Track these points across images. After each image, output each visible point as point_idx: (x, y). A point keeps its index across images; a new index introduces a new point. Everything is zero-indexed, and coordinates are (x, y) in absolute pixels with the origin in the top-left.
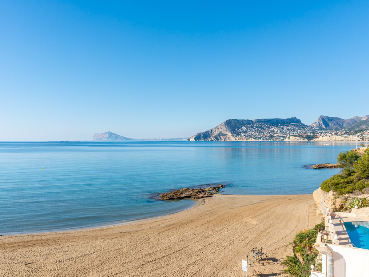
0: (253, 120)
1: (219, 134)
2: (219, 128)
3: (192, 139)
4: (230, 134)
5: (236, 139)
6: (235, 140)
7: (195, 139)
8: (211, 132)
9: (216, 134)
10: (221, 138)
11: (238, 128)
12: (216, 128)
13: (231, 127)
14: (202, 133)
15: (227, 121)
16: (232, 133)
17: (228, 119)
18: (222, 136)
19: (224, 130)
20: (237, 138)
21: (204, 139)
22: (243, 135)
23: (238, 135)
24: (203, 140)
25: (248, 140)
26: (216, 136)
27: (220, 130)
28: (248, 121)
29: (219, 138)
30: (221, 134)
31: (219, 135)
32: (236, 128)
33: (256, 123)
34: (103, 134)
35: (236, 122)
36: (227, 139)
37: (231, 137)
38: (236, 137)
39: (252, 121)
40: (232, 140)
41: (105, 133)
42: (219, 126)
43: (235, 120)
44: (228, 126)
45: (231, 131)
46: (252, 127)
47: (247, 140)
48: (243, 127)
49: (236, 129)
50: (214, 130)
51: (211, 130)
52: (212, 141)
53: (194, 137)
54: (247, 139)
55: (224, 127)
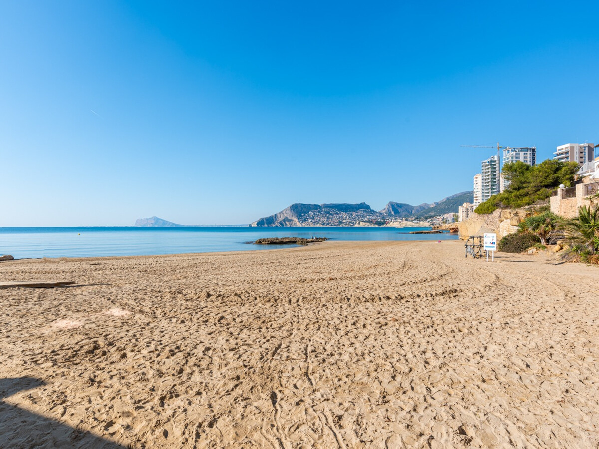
0: (320, 204)
1: (284, 219)
2: (284, 212)
3: (254, 225)
4: (296, 220)
5: (302, 225)
6: (301, 226)
7: (257, 224)
8: (275, 217)
9: (280, 219)
10: (286, 223)
11: (305, 213)
12: (281, 212)
13: (297, 212)
14: (265, 218)
15: (293, 205)
16: (298, 219)
17: (294, 203)
18: (288, 221)
19: (289, 215)
20: (304, 224)
21: (267, 225)
22: (310, 220)
23: (305, 220)
25: (316, 226)
26: (280, 221)
27: (285, 215)
28: (315, 205)
29: (284, 224)
30: (286, 219)
31: (284, 220)
32: (303, 213)
33: (323, 208)
34: (147, 219)
35: (302, 206)
36: (293, 225)
37: (298, 222)
38: (303, 222)
39: (319, 206)
40: (299, 226)
41: (150, 218)
42: (283, 210)
43: (302, 204)
44: (293, 210)
45: (297, 216)
46: (319, 212)
47: (314, 226)
48: (310, 212)
49: (303, 214)
50: (278, 215)
51: (276, 215)
52: (277, 226)
53: (256, 222)
54: (314, 225)
55: (289, 212)
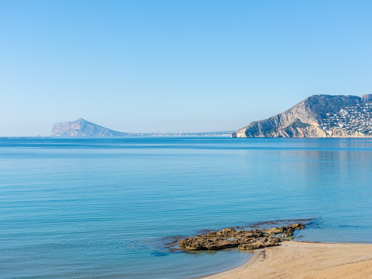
0: (360, 96)
1: (294, 123)
2: (294, 111)
3: (242, 134)
4: (315, 124)
5: (327, 134)
6: (325, 136)
7: (247, 133)
8: (279, 121)
9: (287, 124)
10: (297, 130)
11: (332, 112)
12: (289, 111)
13: (317, 111)
14: (261, 122)
15: (309, 98)
16: (319, 123)
17: (311, 95)
18: (300, 128)
19: (303, 116)
20: (330, 132)
21: (264, 134)
22: (341, 125)
23: (332, 125)
24: (263, 136)
25: (352, 136)
26: (288, 127)
27: (296, 116)
28: (351, 97)
29: (294, 132)
30: (297, 124)
31: (294, 126)
32: (328, 112)
33: (366, 102)
34: (70, 123)
35: (327, 99)
36: (310, 133)
37: (318, 129)
38: (328, 129)
39: (359, 99)
40: (320, 136)
41: (74, 122)
42: (293, 107)
43: (327, 96)
44: (311, 108)
45: (317, 118)
46: (359, 109)
47: (349, 136)
48: (342, 111)
49: (328, 114)
50: (284, 116)
51: (279, 116)
52: (280, 137)
53: (245, 130)
54: (349, 134)
55: (303, 111)
